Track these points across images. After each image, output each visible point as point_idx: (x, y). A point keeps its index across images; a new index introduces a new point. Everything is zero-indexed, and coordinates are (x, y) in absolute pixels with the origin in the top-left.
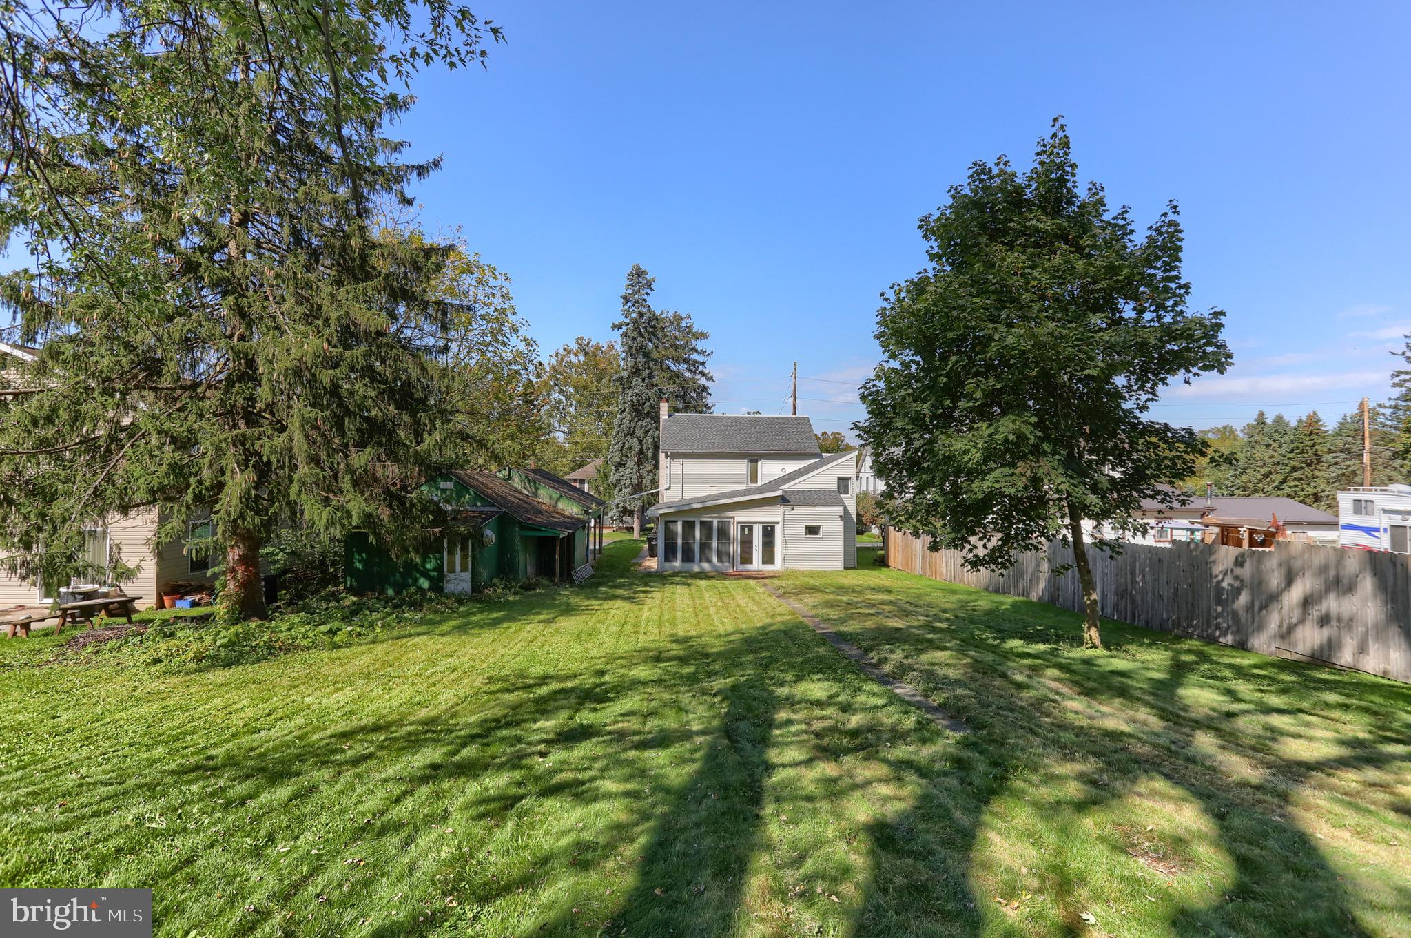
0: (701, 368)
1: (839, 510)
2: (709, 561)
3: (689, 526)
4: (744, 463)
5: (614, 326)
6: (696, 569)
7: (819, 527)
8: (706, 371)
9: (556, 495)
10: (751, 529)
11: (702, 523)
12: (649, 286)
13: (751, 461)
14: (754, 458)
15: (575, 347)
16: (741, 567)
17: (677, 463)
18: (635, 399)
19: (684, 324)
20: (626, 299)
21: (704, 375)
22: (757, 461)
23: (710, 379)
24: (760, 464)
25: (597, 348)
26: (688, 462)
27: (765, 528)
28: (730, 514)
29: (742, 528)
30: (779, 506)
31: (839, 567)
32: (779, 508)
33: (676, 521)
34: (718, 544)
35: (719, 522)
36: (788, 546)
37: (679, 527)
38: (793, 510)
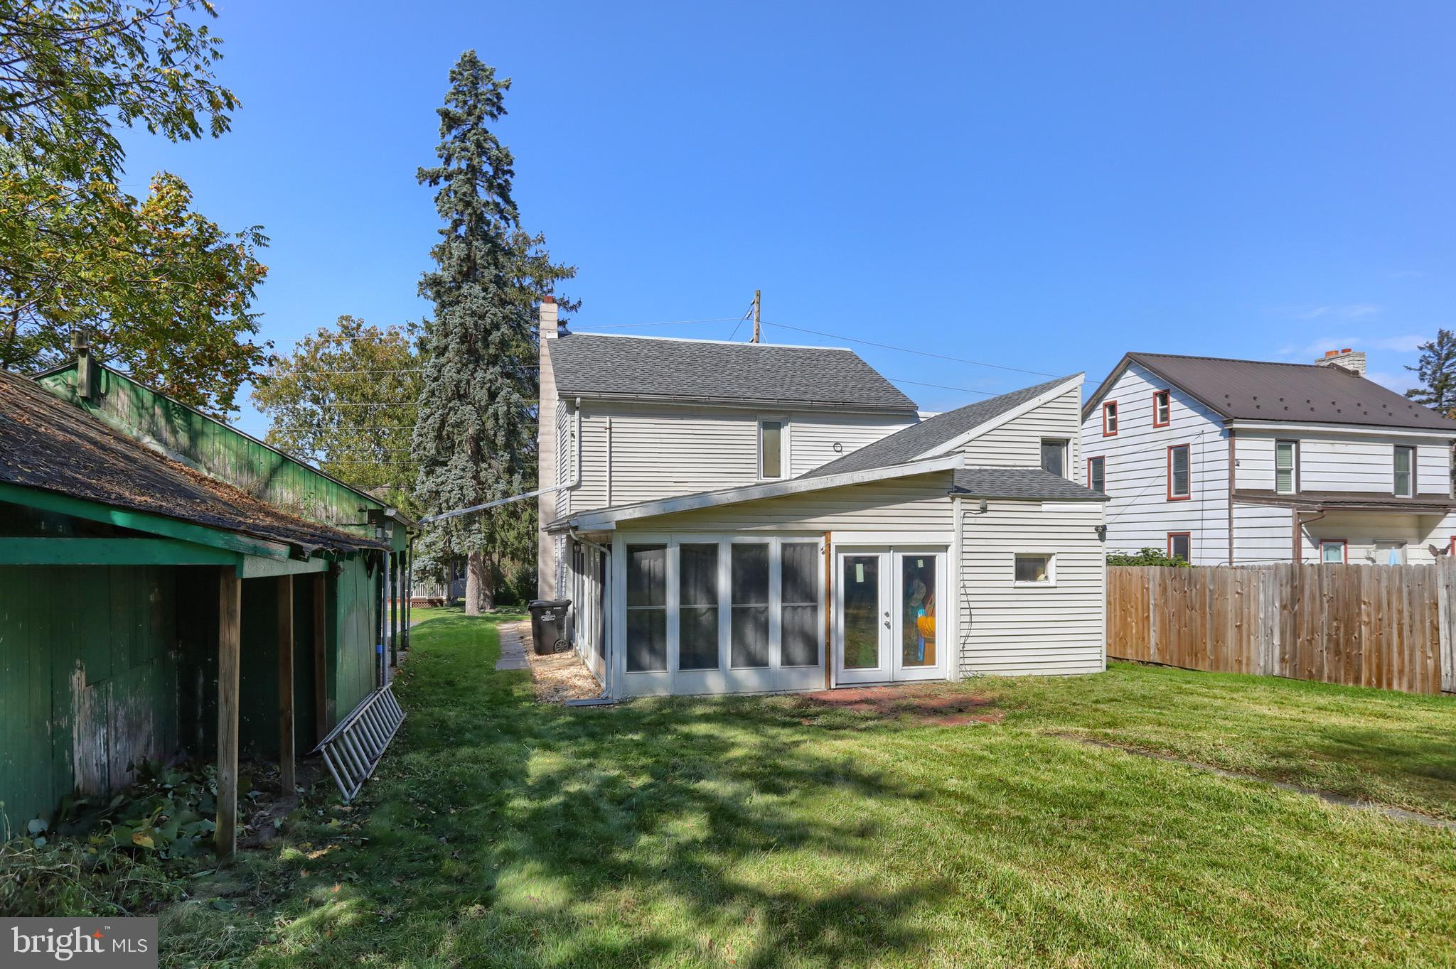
1: (1095, 511)
2: (757, 662)
3: (699, 561)
4: (750, 430)
5: (423, 177)
6: (717, 687)
7: (1043, 560)
10: (871, 564)
11: (738, 549)
12: (497, 102)
13: (766, 426)
14: (773, 419)
15: (336, 331)
16: (846, 676)
17: (597, 424)
19: (532, 252)
22: (778, 426)
24: (785, 432)
26: (623, 424)
27: (909, 563)
28: (820, 522)
29: (850, 564)
30: (948, 499)
31: (1098, 663)
32: (949, 506)
33: (663, 547)
34: (784, 609)
35: (784, 546)
36: (974, 612)
37: (671, 564)
38: (984, 510)
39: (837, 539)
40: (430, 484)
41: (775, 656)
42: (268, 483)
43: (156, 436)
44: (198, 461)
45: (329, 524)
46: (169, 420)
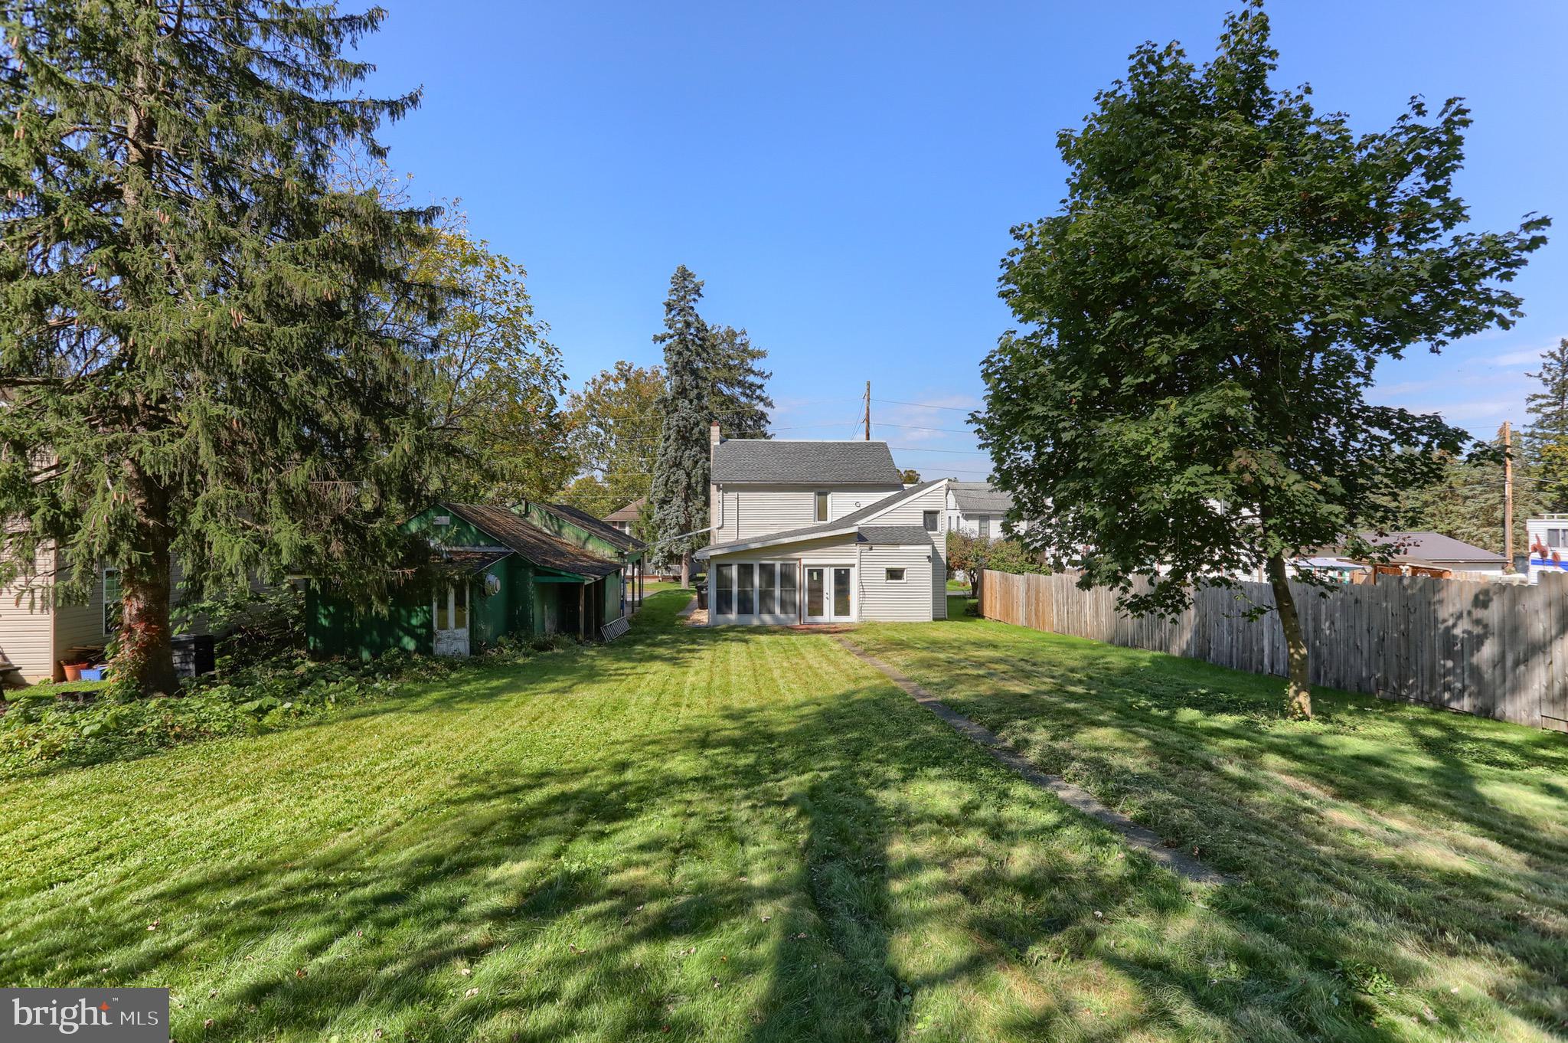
0: (758, 392)
1: (927, 549)
3: (746, 571)
4: (810, 496)
5: (656, 339)
6: (756, 622)
7: (902, 571)
8: (764, 395)
9: (584, 535)
10: (820, 573)
11: (762, 566)
12: (697, 291)
13: (819, 494)
14: (822, 491)
15: (614, 373)
16: (809, 619)
17: (731, 496)
18: (681, 423)
19: (738, 341)
20: (670, 307)
21: (762, 400)
22: (826, 494)
23: (770, 404)
24: (829, 497)
25: (640, 374)
26: (743, 495)
27: (837, 572)
28: (797, 555)
29: (811, 573)
30: (856, 545)
31: (928, 617)
32: (854, 548)
33: (731, 565)
34: (781, 591)
35: (782, 565)
36: (866, 593)
37: (734, 572)
38: (872, 549)
39: (804, 562)
40: (661, 515)
41: (777, 610)
42: (585, 544)
44: (561, 536)
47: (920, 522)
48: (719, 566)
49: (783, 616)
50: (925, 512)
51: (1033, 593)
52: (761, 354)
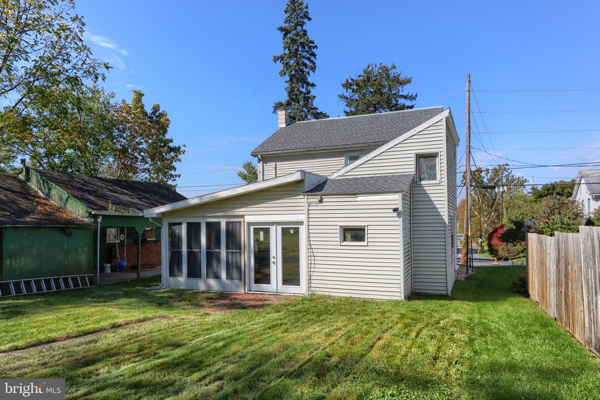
1: (394, 199)
2: (217, 277)
3: (194, 229)
5: (276, 59)
6: (202, 287)
10: (267, 232)
11: (208, 224)
13: (351, 158)
14: (353, 155)
16: (255, 289)
17: (270, 166)
19: (391, 74)
22: (357, 158)
26: (281, 165)
27: (285, 231)
28: (239, 211)
29: (257, 231)
30: (302, 197)
31: (399, 294)
32: (302, 200)
33: (180, 224)
34: (227, 253)
35: (228, 223)
36: (316, 258)
37: (183, 231)
38: (321, 201)
39: (248, 219)
41: (224, 275)
42: (65, 204)
43: (41, 189)
44: (50, 198)
45: (79, 217)
46: (44, 185)
47: (410, 168)
48: (171, 225)
49: (228, 282)
50: (419, 157)
51: (562, 266)
52: (408, 81)
